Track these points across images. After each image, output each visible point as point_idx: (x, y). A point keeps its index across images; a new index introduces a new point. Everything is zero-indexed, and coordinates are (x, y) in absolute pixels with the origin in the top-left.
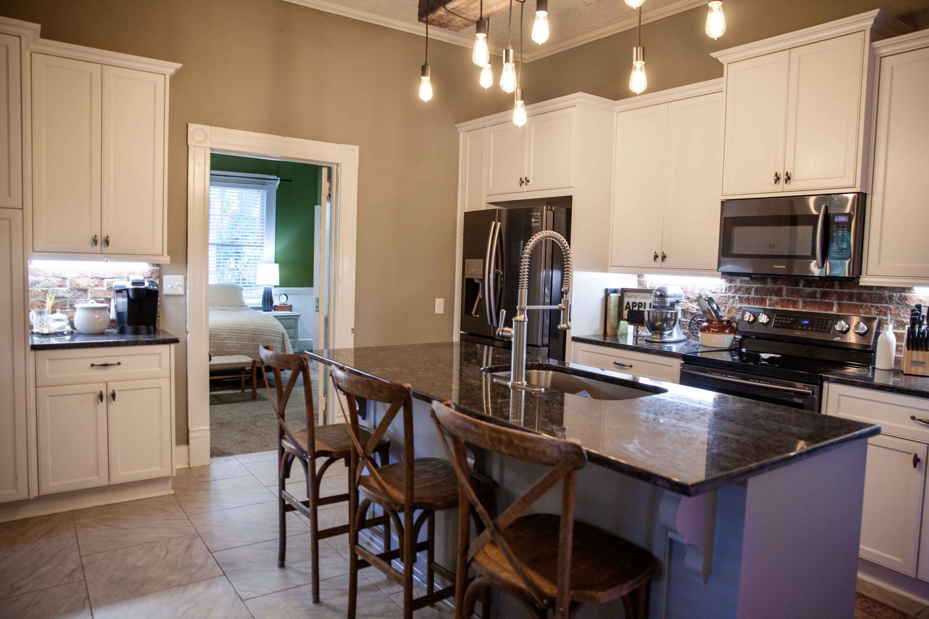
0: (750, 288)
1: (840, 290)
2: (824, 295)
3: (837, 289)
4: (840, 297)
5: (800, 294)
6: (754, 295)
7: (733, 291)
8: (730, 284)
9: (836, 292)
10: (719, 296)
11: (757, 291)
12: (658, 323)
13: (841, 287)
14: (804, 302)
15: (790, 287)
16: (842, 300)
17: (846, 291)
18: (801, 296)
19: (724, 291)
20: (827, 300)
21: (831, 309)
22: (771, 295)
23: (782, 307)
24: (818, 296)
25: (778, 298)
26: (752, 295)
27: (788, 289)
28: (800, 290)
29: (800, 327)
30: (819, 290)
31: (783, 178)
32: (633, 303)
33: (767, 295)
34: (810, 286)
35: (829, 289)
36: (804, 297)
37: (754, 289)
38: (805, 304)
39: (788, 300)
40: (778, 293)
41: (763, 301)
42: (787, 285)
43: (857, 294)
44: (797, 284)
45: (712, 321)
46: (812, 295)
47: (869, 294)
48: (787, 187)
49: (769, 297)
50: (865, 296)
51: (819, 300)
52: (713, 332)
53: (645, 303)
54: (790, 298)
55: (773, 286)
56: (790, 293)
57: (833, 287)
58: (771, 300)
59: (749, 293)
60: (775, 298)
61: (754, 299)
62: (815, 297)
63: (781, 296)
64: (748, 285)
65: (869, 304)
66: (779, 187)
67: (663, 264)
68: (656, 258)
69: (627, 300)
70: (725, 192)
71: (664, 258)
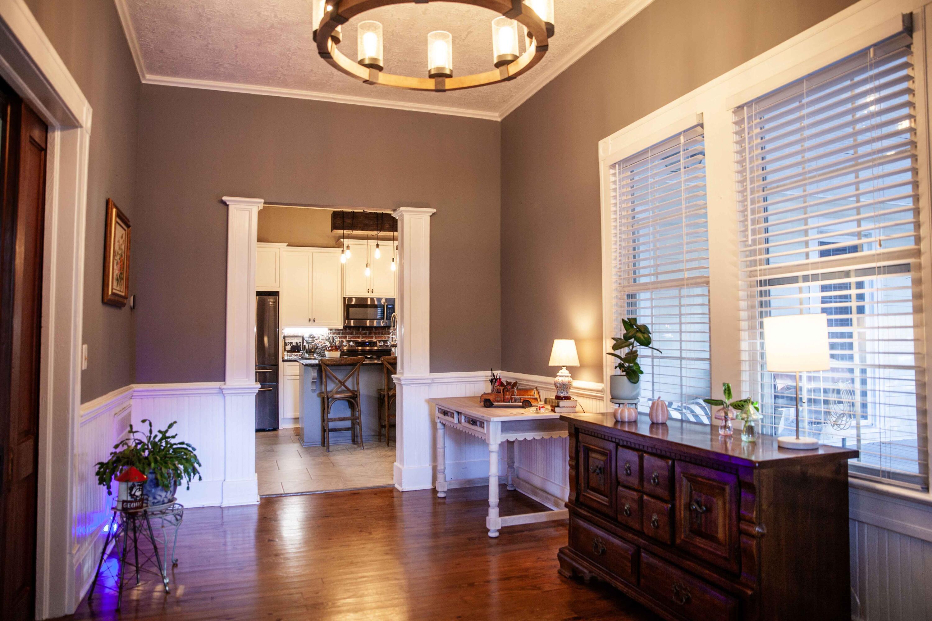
2: (370, 333)
3: (374, 331)
4: (375, 333)
5: (360, 333)
10: (326, 336)
11: (343, 333)
12: (313, 350)
15: (356, 331)
17: (377, 331)
19: (328, 334)
20: (371, 335)
23: (354, 338)
24: (367, 334)
25: (352, 336)
26: (341, 335)
29: (364, 346)
30: (367, 332)
31: (370, 291)
32: (289, 343)
33: (347, 335)
36: (362, 335)
37: (341, 333)
38: (363, 337)
39: (356, 336)
40: (352, 334)
44: (359, 330)
45: (332, 347)
46: (365, 333)
48: (372, 294)
50: (385, 332)
52: (334, 351)
53: (293, 343)
55: (349, 331)
56: (356, 333)
60: (350, 336)
61: (342, 337)
64: (339, 331)
66: (369, 294)
67: (313, 323)
68: (310, 321)
69: (287, 341)
70: (347, 294)
71: (314, 321)
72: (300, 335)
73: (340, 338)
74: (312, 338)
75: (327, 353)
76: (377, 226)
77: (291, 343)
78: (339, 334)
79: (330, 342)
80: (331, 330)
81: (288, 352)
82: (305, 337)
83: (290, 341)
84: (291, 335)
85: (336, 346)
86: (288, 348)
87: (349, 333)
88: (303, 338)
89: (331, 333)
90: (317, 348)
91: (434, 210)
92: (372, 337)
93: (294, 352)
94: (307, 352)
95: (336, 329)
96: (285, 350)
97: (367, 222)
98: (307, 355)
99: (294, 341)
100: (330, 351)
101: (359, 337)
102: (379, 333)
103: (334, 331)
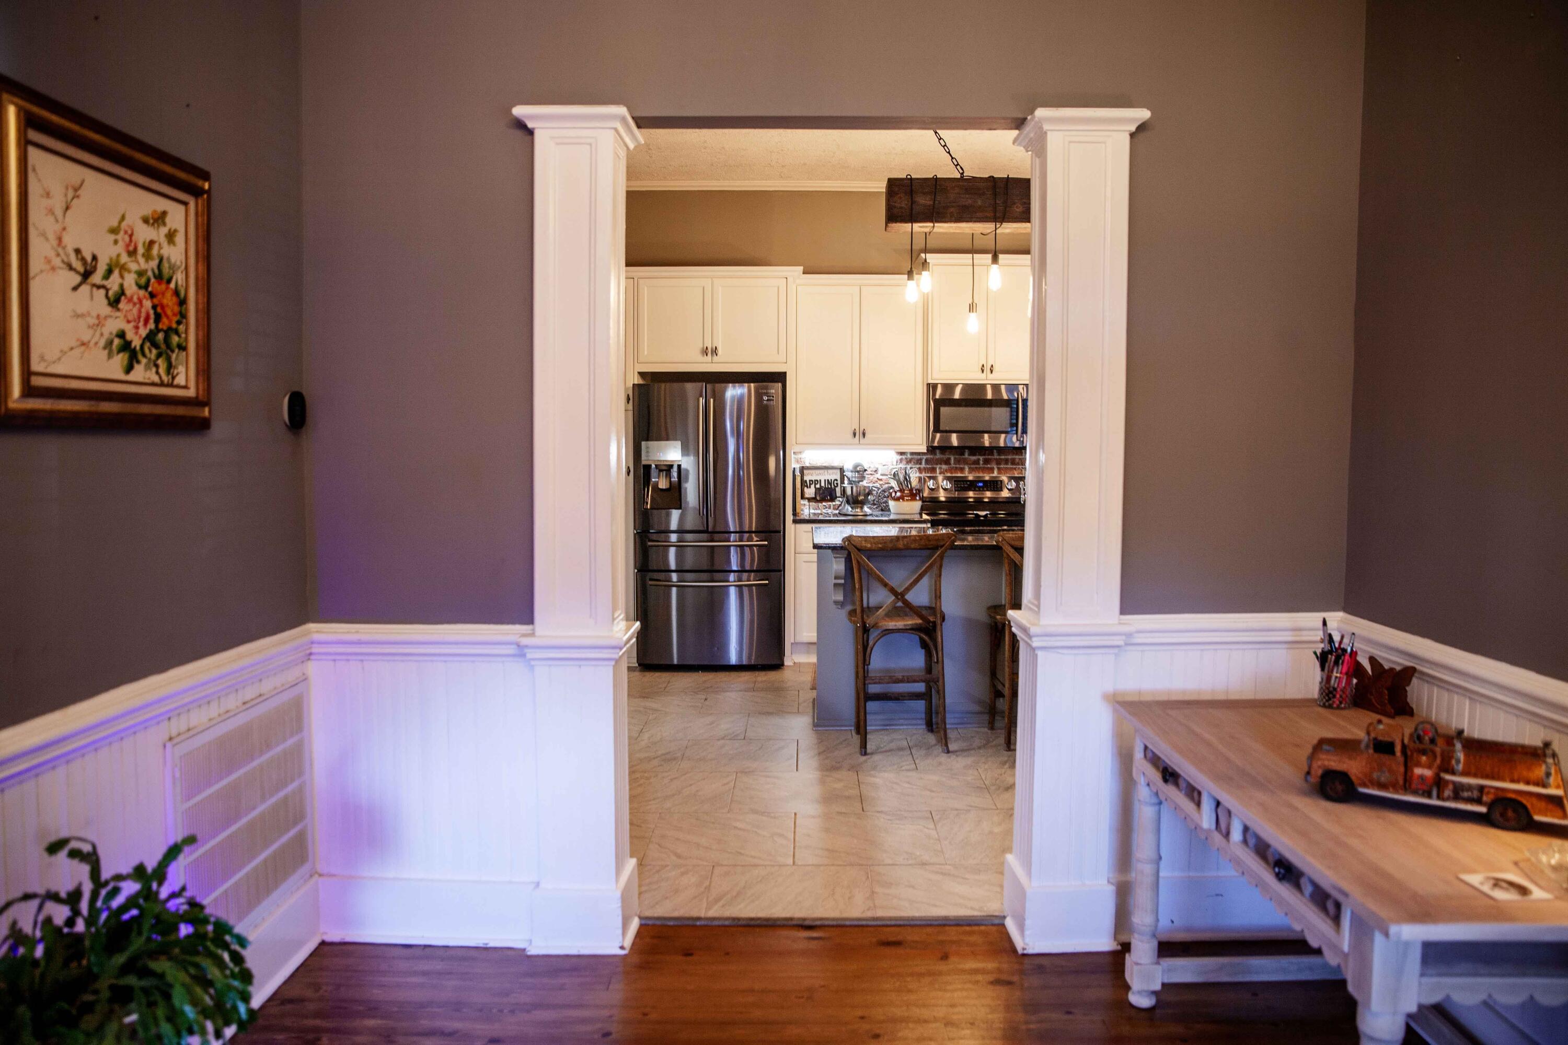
0: (921, 460)
1: (998, 457)
2: (986, 461)
3: (996, 456)
4: (998, 462)
5: (966, 462)
6: (925, 464)
7: (904, 462)
8: (901, 457)
9: (995, 459)
10: (890, 468)
11: (927, 461)
12: (861, 498)
13: (999, 455)
14: (969, 468)
15: (957, 457)
16: (1000, 464)
17: (1003, 457)
18: (967, 464)
19: (895, 463)
20: (989, 466)
21: (993, 473)
22: (941, 464)
23: (951, 473)
24: (981, 462)
25: (947, 466)
26: (923, 465)
27: (955, 459)
28: (965, 459)
29: (977, 489)
30: (981, 458)
31: (987, 369)
32: (810, 481)
33: (937, 464)
34: (974, 455)
35: (990, 457)
36: (970, 464)
37: (924, 460)
38: (971, 470)
39: (956, 467)
40: (947, 462)
41: (933, 470)
42: (954, 455)
43: (1011, 459)
44: (963, 454)
45: (904, 490)
46: (977, 462)
47: (1020, 459)
48: (990, 376)
49: (938, 466)
50: (1017, 460)
51: (981, 466)
52: (907, 500)
53: (820, 480)
54: (958, 466)
55: (942, 456)
56: (958, 461)
57: (993, 455)
58: (940, 468)
59: (921, 464)
60: (944, 467)
61: (925, 469)
62: (979, 464)
63: (950, 464)
64: (919, 457)
65: (1021, 467)
66: (984, 376)
67: (862, 441)
68: (855, 435)
69: (807, 478)
70: (934, 376)
71: (864, 435)
72: (836, 464)
73: (920, 470)
74: (861, 472)
75: (891, 503)
76: (995, 211)
77: (816, 482)
78: (919, 462)
79: (899, 483)
80: (902, 454)
81: (810, 500)
82: (845, 468)
83: (813, 478)
84: (819, 464)
85: (911, 490)
86: (810, 492)
87: (940, 462)
88: (842, 470)
89: (901, 460)
90: (869, 494)
91: (1144, 114)
92: (992, 470)
93: (823, 500)
94: (848, 502)
95: (912, 454)
96: (803, 497)
97: (970, 201)
98: (848, 509)
99: (823, 477)
100: (898, 499)
101: (962, 470)
102: (1006, 462)
103: (909, 456)
